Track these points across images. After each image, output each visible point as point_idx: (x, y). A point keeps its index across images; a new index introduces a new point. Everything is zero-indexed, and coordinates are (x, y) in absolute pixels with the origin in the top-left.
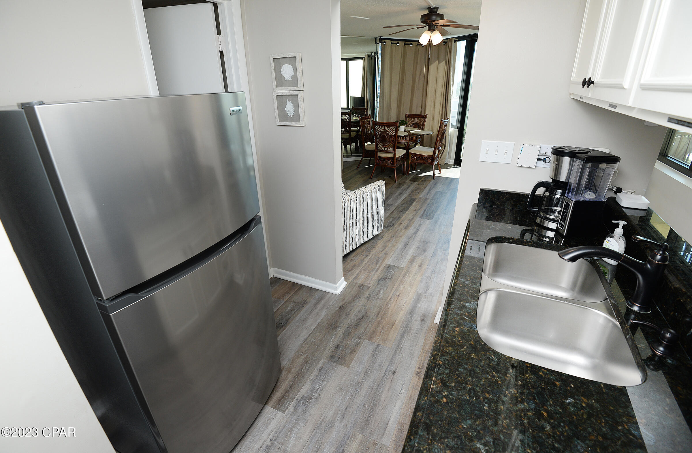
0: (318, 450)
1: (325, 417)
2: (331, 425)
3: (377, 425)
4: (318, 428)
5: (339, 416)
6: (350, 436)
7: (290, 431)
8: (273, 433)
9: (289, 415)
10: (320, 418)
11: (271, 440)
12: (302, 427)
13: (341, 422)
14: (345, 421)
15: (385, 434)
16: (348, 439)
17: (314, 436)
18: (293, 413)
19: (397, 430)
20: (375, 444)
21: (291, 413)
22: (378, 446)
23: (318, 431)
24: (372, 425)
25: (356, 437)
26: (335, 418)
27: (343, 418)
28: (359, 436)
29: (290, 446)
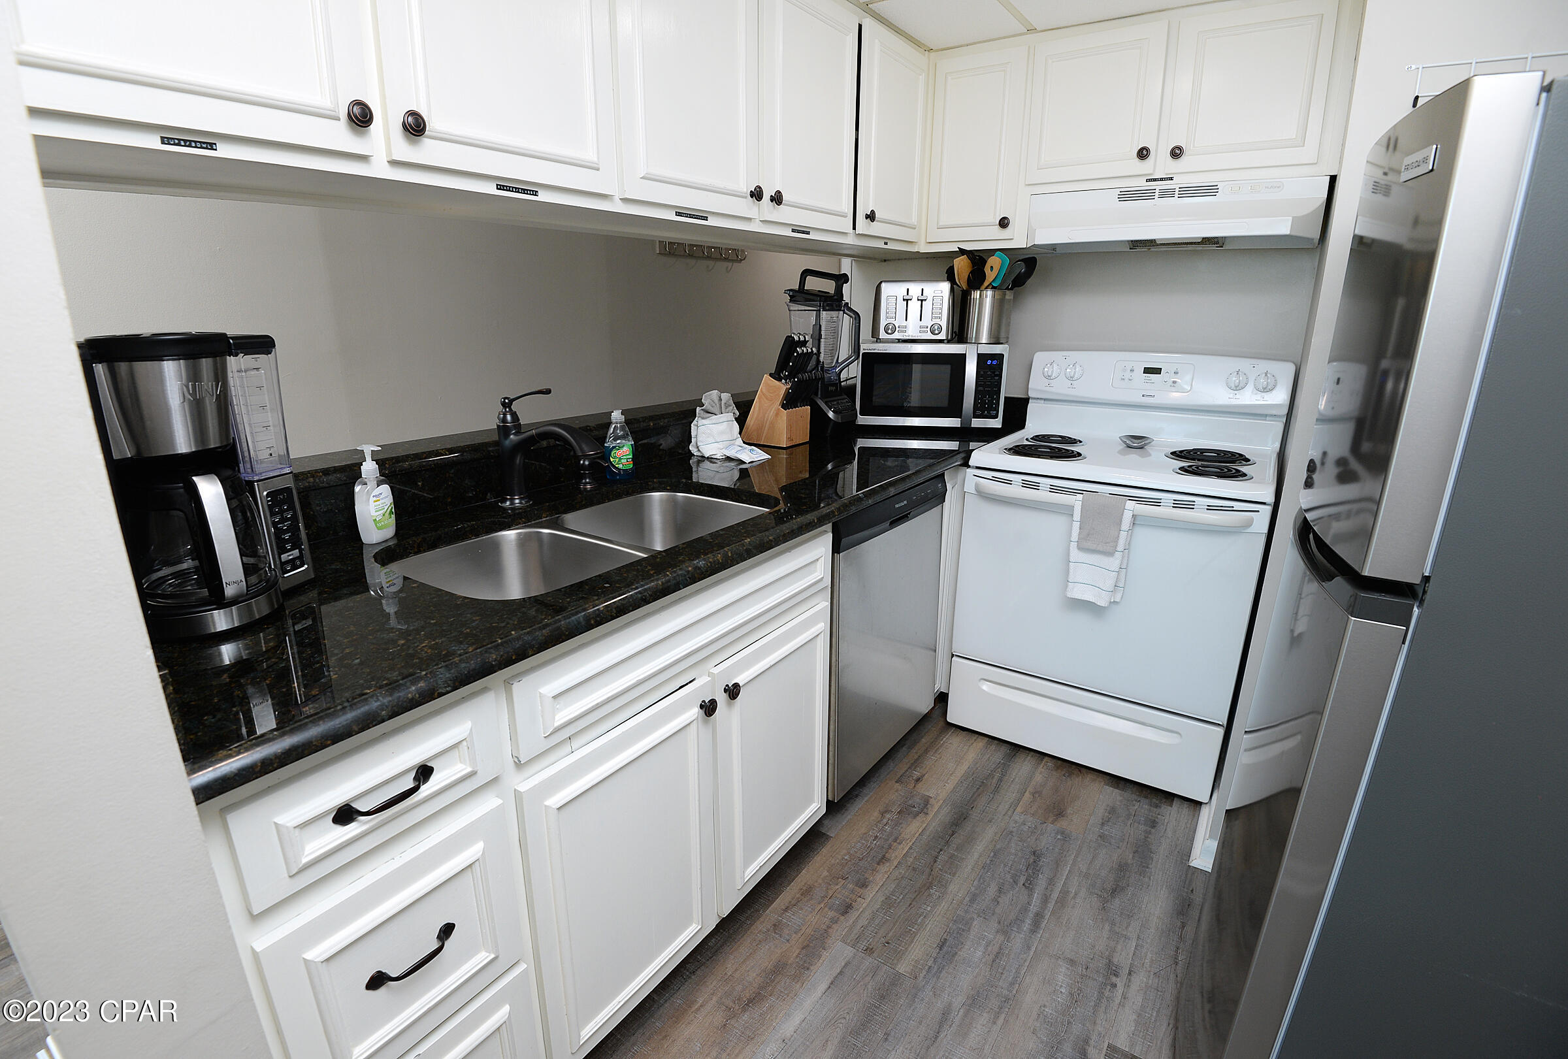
0: (996, 956)
1: (995, 1023)
2: (975, 1002)
3: (860, 985)
4: (1007, 1000)
5: (957, 1020)
6: (924, 972)
7: (1075, 998)
8: (1117, 1001)
9: (1094, 1037)
10: (1006, 1021)
11: (1114, 986)
12: (1047, 1004)
13: (950, 1004)
14: (940, 1005)
15: (843, 964)
16: (931, 967)
17: (1012, 984)
18: (1086, 1041)
19: (812, 968)
20: (869, 950)
21: (1092, 1043)
22: (863, 945)
23: (1005, 992)
24: (869, 987)
25: (911, 968)
26: (965, 1015)
27: (946, 1014)
28: (903, 968)
29: (1063, 970)
